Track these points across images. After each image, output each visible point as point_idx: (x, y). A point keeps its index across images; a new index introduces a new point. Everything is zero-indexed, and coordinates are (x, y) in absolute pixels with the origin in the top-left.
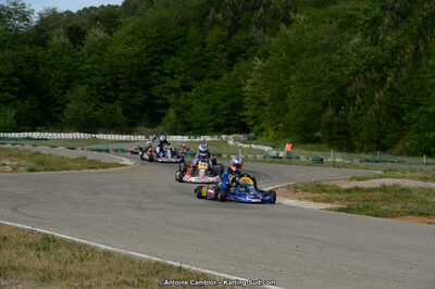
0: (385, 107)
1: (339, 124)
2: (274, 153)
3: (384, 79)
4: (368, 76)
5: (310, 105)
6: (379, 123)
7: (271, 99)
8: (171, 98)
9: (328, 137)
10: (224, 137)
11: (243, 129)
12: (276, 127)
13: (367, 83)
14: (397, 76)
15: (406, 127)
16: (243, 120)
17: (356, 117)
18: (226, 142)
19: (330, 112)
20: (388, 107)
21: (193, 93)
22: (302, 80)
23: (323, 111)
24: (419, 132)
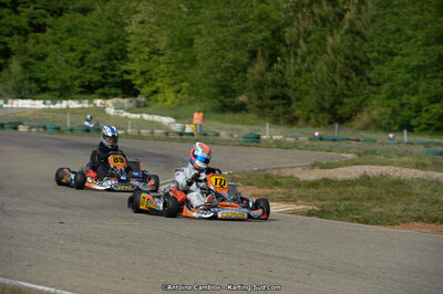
0: (342, 59)
1: (274, 84)
2: (177, 127)
3: (341, 16)
4: (316, 10)
5: (230, 56)
6: (334, 82)
7: (171, 46)
8: (14, 43)
9: (256, 103)
10: (98, 102)
11: (128, 89)
12: (176, 88)
13: (315, 22)
14: (359, 11)
15: (374, 88)
16: (126, 77)
17: (298, 73)
18: (102, 110)
19: (260, 65)
20: (347, 58)
21: (48, 35)
22: (219, 17)
23: (250, 64)
24: (393, 95)
